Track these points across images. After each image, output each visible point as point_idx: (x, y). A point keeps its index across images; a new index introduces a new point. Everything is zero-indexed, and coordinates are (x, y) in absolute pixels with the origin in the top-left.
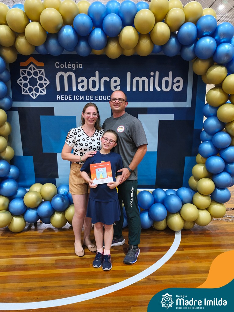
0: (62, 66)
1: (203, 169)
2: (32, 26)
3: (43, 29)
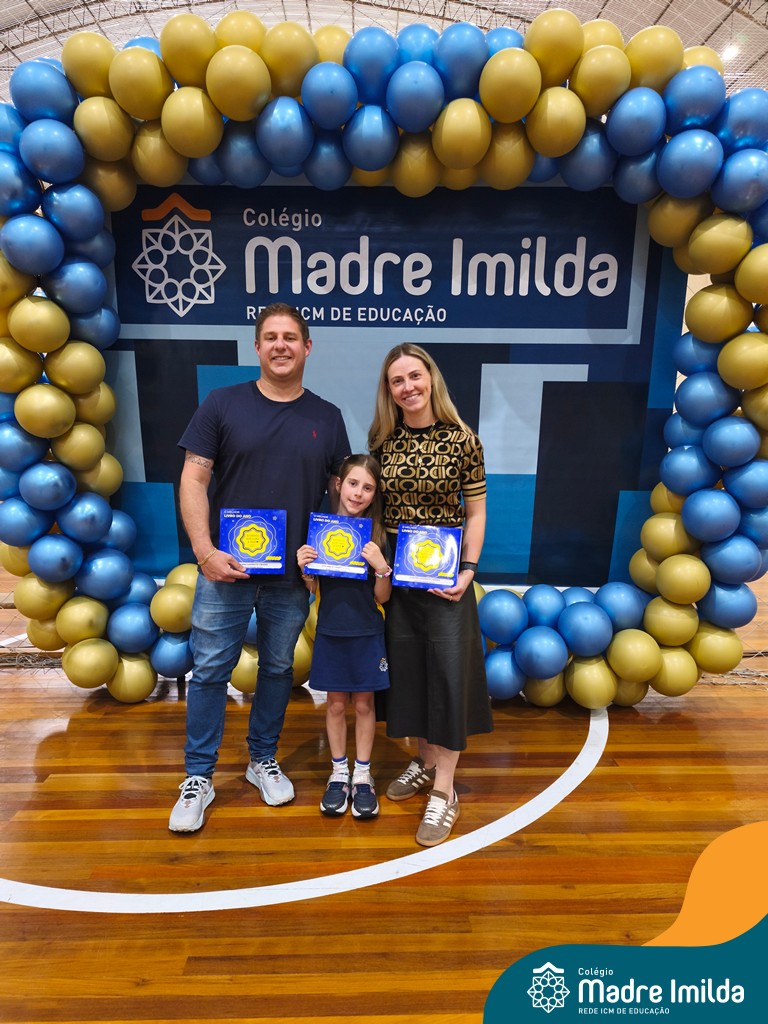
0: (263, 220)
1: (673, 529)
2: (183, 100)
3: (215, 108)
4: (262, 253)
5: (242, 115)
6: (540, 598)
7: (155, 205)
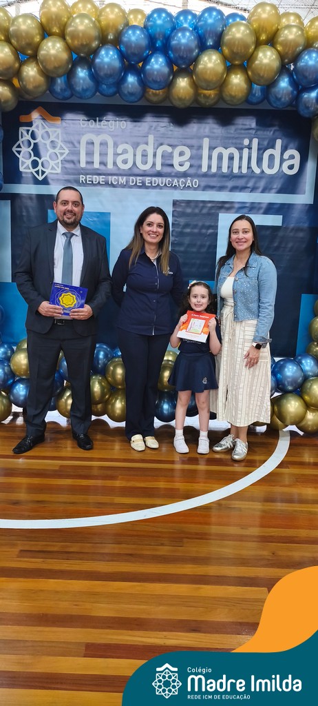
4: (90, 144)
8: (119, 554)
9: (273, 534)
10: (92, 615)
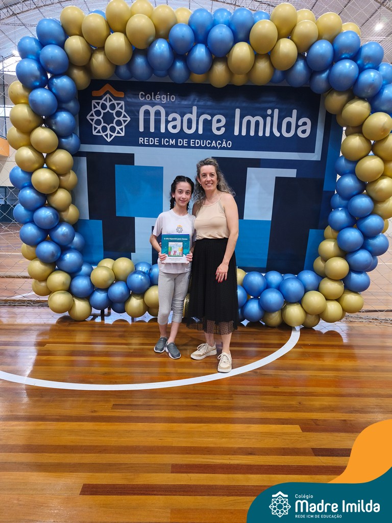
0: (148, 96)
1: (333, 246)
2: (114, 38)
3: (130, 42)
4: (147, 113)
5: (141, 46)
6: (272, 277)
7: (98, 89)
8: (187, 406)
9: (297, 391)
10: (173, 445)
